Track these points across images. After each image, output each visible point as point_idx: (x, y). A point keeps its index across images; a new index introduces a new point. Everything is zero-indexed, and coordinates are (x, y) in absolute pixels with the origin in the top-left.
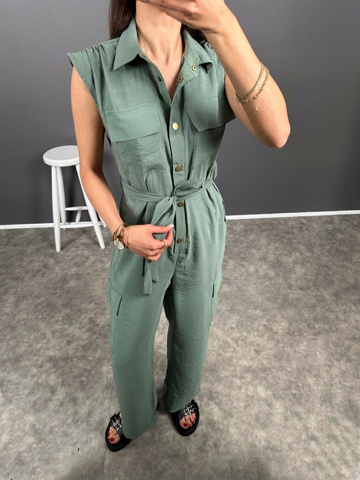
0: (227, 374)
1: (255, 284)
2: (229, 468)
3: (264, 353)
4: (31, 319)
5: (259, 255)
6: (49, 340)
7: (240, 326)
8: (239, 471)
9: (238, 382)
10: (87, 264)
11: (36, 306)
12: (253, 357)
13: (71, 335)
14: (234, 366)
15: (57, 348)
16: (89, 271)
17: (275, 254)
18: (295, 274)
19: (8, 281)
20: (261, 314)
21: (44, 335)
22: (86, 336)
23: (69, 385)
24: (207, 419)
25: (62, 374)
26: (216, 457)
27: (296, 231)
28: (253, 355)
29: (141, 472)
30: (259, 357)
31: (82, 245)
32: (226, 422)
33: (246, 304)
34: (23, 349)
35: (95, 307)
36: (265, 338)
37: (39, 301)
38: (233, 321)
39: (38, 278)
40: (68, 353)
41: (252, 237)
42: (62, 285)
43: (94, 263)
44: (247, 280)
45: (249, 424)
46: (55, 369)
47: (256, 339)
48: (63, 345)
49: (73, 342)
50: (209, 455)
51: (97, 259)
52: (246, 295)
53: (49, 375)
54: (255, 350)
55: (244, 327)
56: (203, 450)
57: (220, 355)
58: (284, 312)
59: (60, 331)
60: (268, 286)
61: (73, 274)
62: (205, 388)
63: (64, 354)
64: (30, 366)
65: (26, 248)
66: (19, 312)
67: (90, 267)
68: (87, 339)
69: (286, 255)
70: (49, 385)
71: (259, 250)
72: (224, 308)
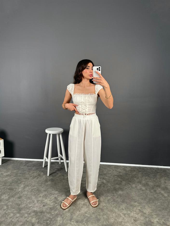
1: (135, 192)
3: (139, 222)
4: (29, 195)
5: (138, 180)
6: (35, 204)
7: (127, 209)
10: (57, 176)
11: (32, 190)
13: (45, 203)
14: (122, 225)
15: (38, 207)
16: (58, 179)
19: (22, 179)
20: (138, 205)
21: (34, 201)
22: (53, 204)
23: (41, 224)
25: (39, 219)
28: (133, 222)
30: (136, 223)
31: (56, 169)
33: (130, 200)
34: (23, 206)
35: (58, 193)
36: (139, 215)
37: (34, 188)
38: (123, 206)
39: (35, 179)
40: (43, 210)
41: (134, 173)
42: (45, 183)
43: (60, 176)
44: (131, 190)
46: (36, 216)
47: (134, 215)
48: (41, 206)
49: (46, 206)
51: (61, 175)
52: (130, 196)
53: (33, 218)
54: (134, 220)
55: (129, 209)
57: (116, 220)
58: (149, 205)
59: (41, 201)
60: (142, 193)
61: (50, 179)
63: (41, 210)
64: (25, 213)
65: (32, 168)
66: (24, 191)
67: (58, 177)
68: (53, 205)
69: (151, 182)
70: (32, 222)
71: (138, 178)
72: (119, 200)
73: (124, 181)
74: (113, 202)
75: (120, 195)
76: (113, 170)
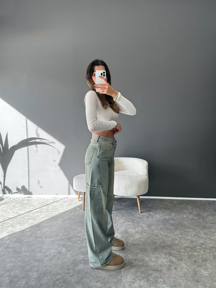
0: (178, 248)
2: (184, 275)
7: (181, 234)
8: (189, 276)
9: (183, 251)
11: (74, 222)
12: (189, 244)
14: (180, 246)
17: (196, 212)
18: (208, 219)
20: (192, 231)
21: (81, 232)
24: (170, 261)
26: (176, 272)
27: (207, 205)
29: (140, 274)
32: (179, 262)
33: (184, 227)
37: (75, 221)
38: (178, 232)
39: (72, 213)
41: (183, 206)
45: (191, 263)
47: (190, 238)
50: (173, 271)
52: (183, 224)
54: (190, 241)
55: (183, 234)
56: (170, 270)
57: (173, 242)
60: (195, 222)
62: (167, 252)
64: (76, 241)
69: (202, 212)
71: (188, 210)
72: (172, 228)
73: (173, 212)
74: (166, 230)
75: (173, 224)
76: (159, 203)
